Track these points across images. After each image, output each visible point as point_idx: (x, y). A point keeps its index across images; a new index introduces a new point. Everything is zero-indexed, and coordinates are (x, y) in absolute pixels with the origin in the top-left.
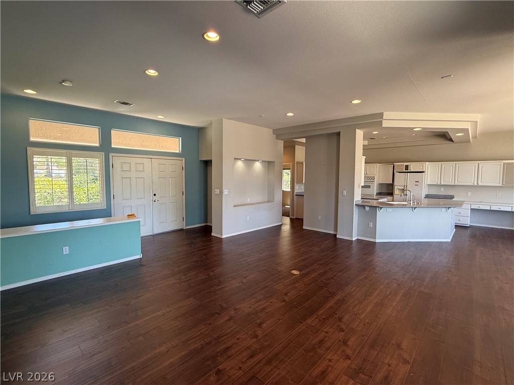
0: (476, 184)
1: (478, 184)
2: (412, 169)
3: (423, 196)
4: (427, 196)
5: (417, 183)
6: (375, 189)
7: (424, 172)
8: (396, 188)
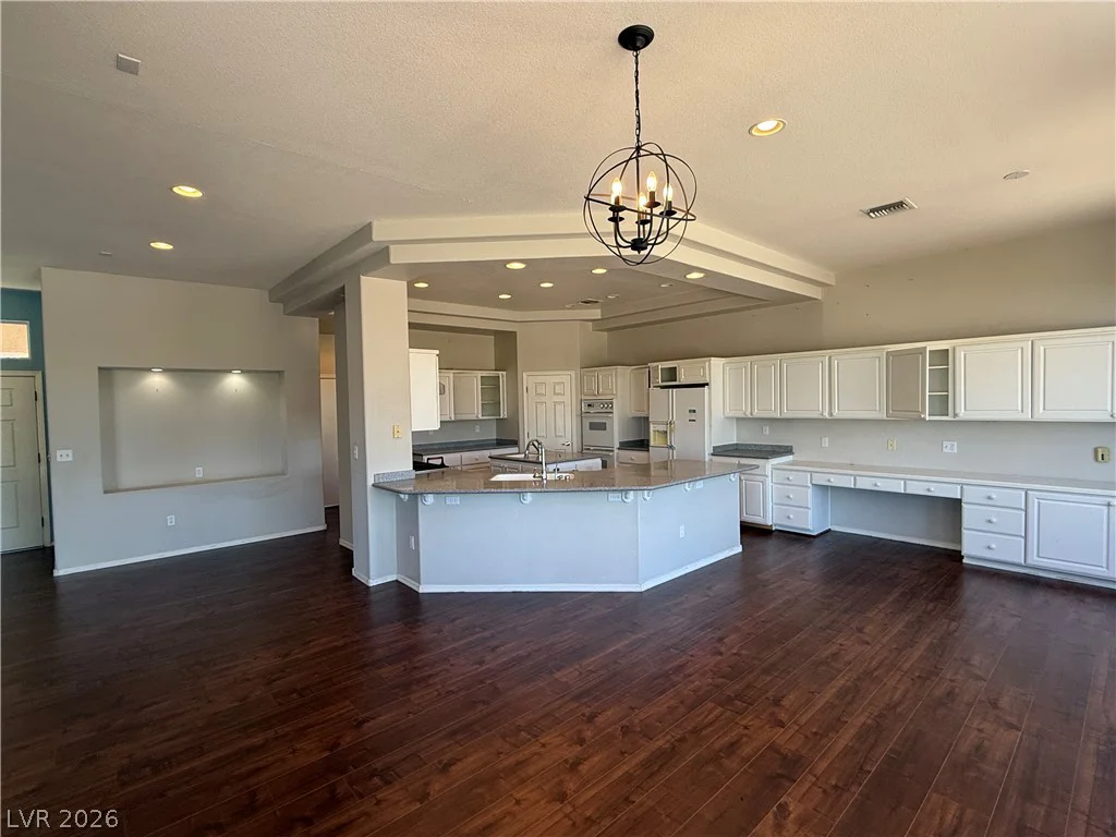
0: (826, 415)
1: (831, 414)
2: (683, 378)
3: (708, 450)
4: (719, 451)
5: (693, 416)
6: (616, 433)
7: (707, 384)
8: (652, 428)
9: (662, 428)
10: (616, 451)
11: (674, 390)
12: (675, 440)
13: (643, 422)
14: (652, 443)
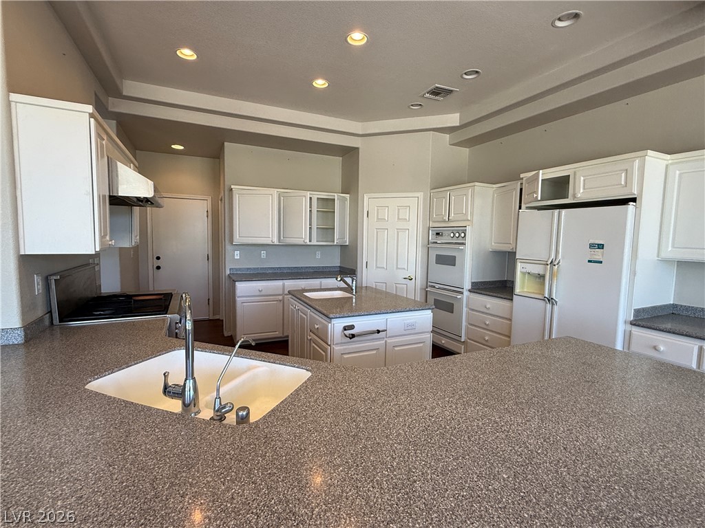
2: (580, 192)
4: (645, 319)
5: (598, 254)
6: (468, 271)
7: (634, 200)
8: (519, 267)
9: (537, 269)
10: (466, 293)
11: (564, 212)
12: (559, 290)
13: (507, 259)
14: (518, 290)
